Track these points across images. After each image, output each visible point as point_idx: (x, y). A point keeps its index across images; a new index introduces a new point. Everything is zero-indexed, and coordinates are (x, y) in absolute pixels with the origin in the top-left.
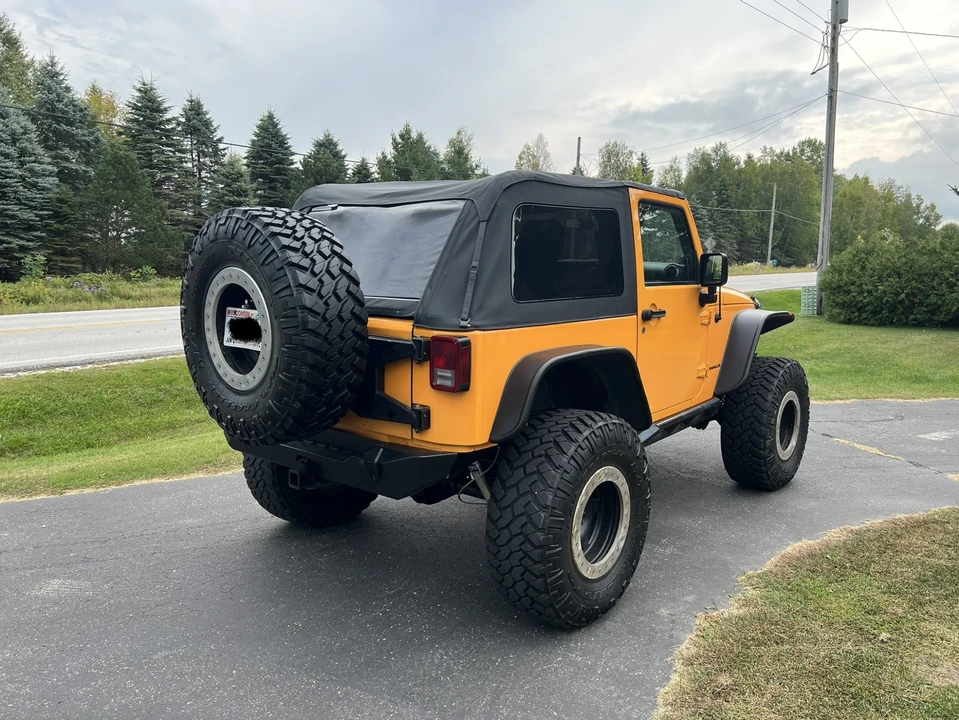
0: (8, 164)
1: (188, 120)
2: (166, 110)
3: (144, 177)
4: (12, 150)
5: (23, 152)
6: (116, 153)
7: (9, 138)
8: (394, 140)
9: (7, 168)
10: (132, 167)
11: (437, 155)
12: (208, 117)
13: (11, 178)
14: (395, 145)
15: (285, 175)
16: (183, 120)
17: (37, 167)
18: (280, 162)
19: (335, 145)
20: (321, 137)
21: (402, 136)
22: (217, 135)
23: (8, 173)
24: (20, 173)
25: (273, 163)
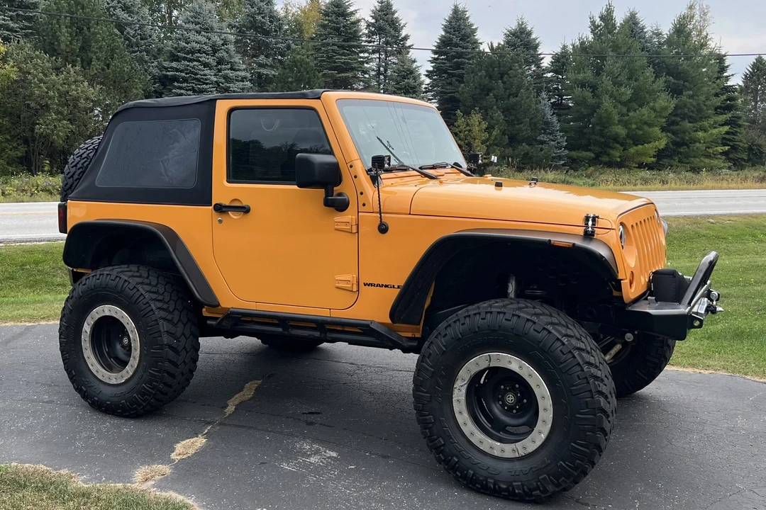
0: (206, 72)
1: (377, 21)
2: (352, 13)
3: (318, 79)
4: (211, 60)
5: (220, 62)
6: (294, 58)
7: (210, 49)
8: (593, 23)
9: (205, 75)
10: (306, 69)
11: (658, 34)
12: (396, 15)
13: (207, 84)
14: (594, 27)
15: (463, 69)
16: (373, 21)
17: (231, 74)
18: (460, 55)
19: (529, 34)
20: (513, 26)
21: (602, 18)
22: (403, 33)
23: (206, 79)
24: (215, 79)
25: (454, 57)
